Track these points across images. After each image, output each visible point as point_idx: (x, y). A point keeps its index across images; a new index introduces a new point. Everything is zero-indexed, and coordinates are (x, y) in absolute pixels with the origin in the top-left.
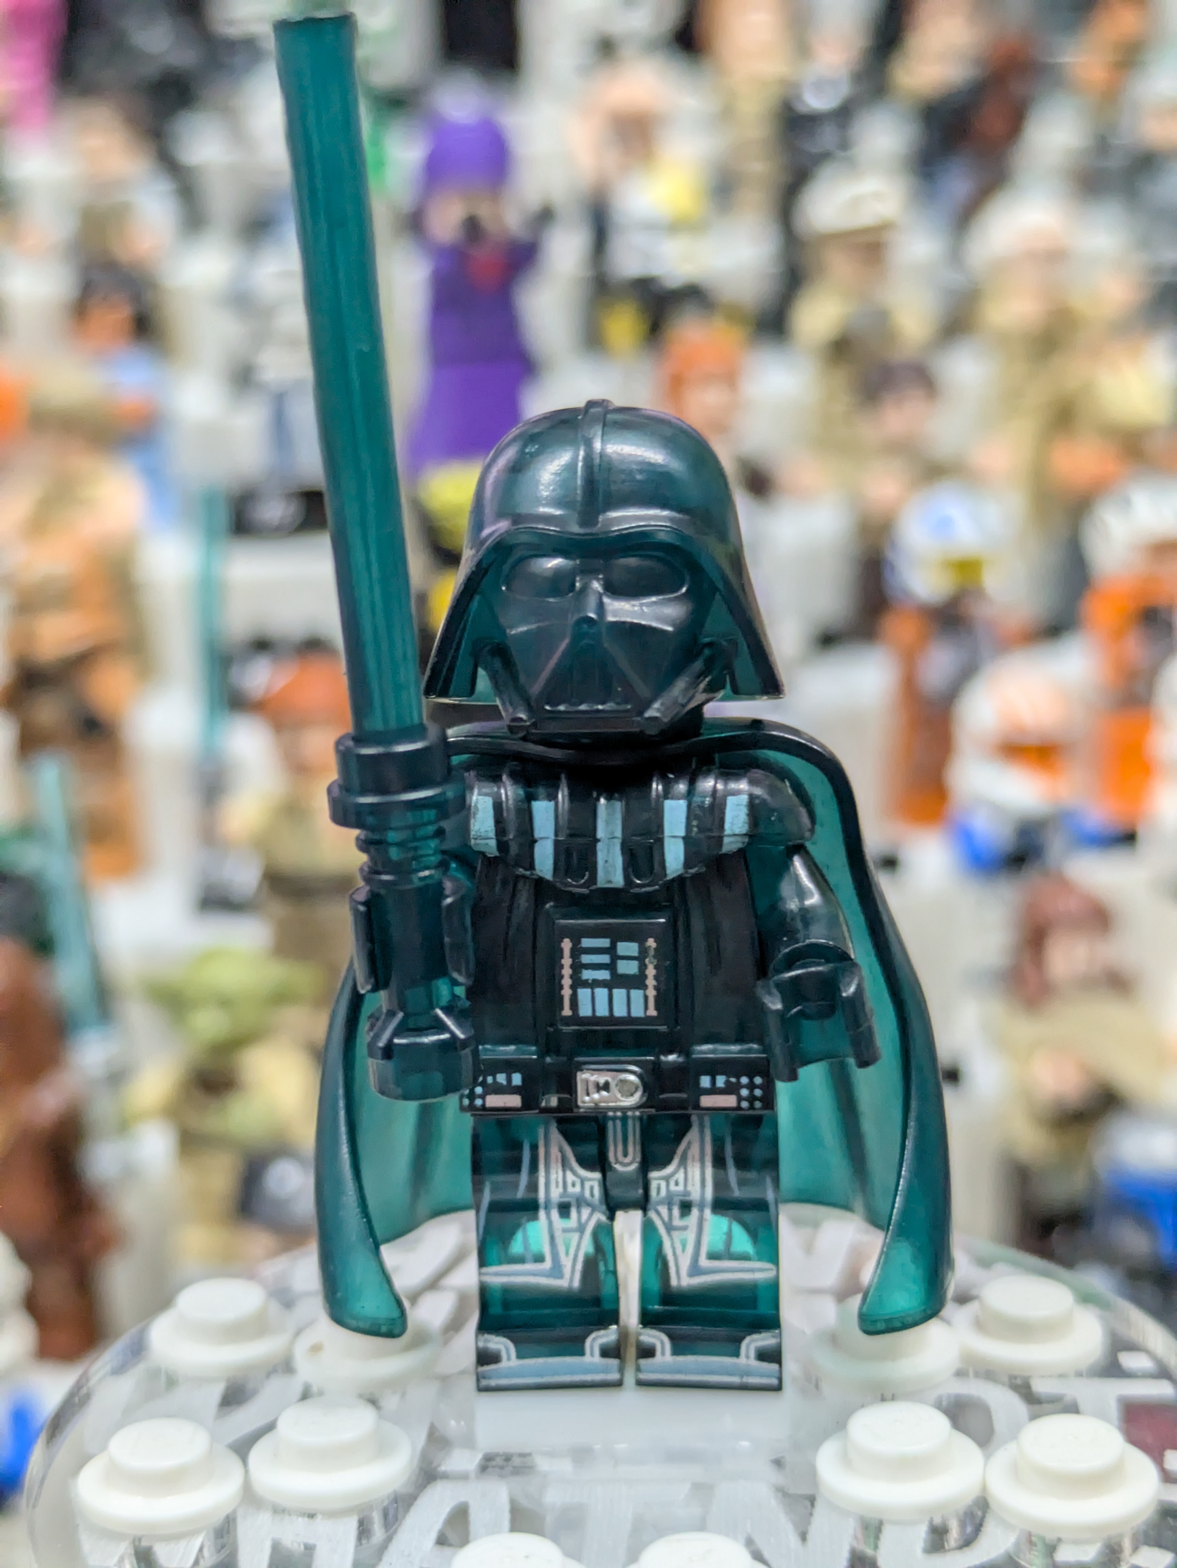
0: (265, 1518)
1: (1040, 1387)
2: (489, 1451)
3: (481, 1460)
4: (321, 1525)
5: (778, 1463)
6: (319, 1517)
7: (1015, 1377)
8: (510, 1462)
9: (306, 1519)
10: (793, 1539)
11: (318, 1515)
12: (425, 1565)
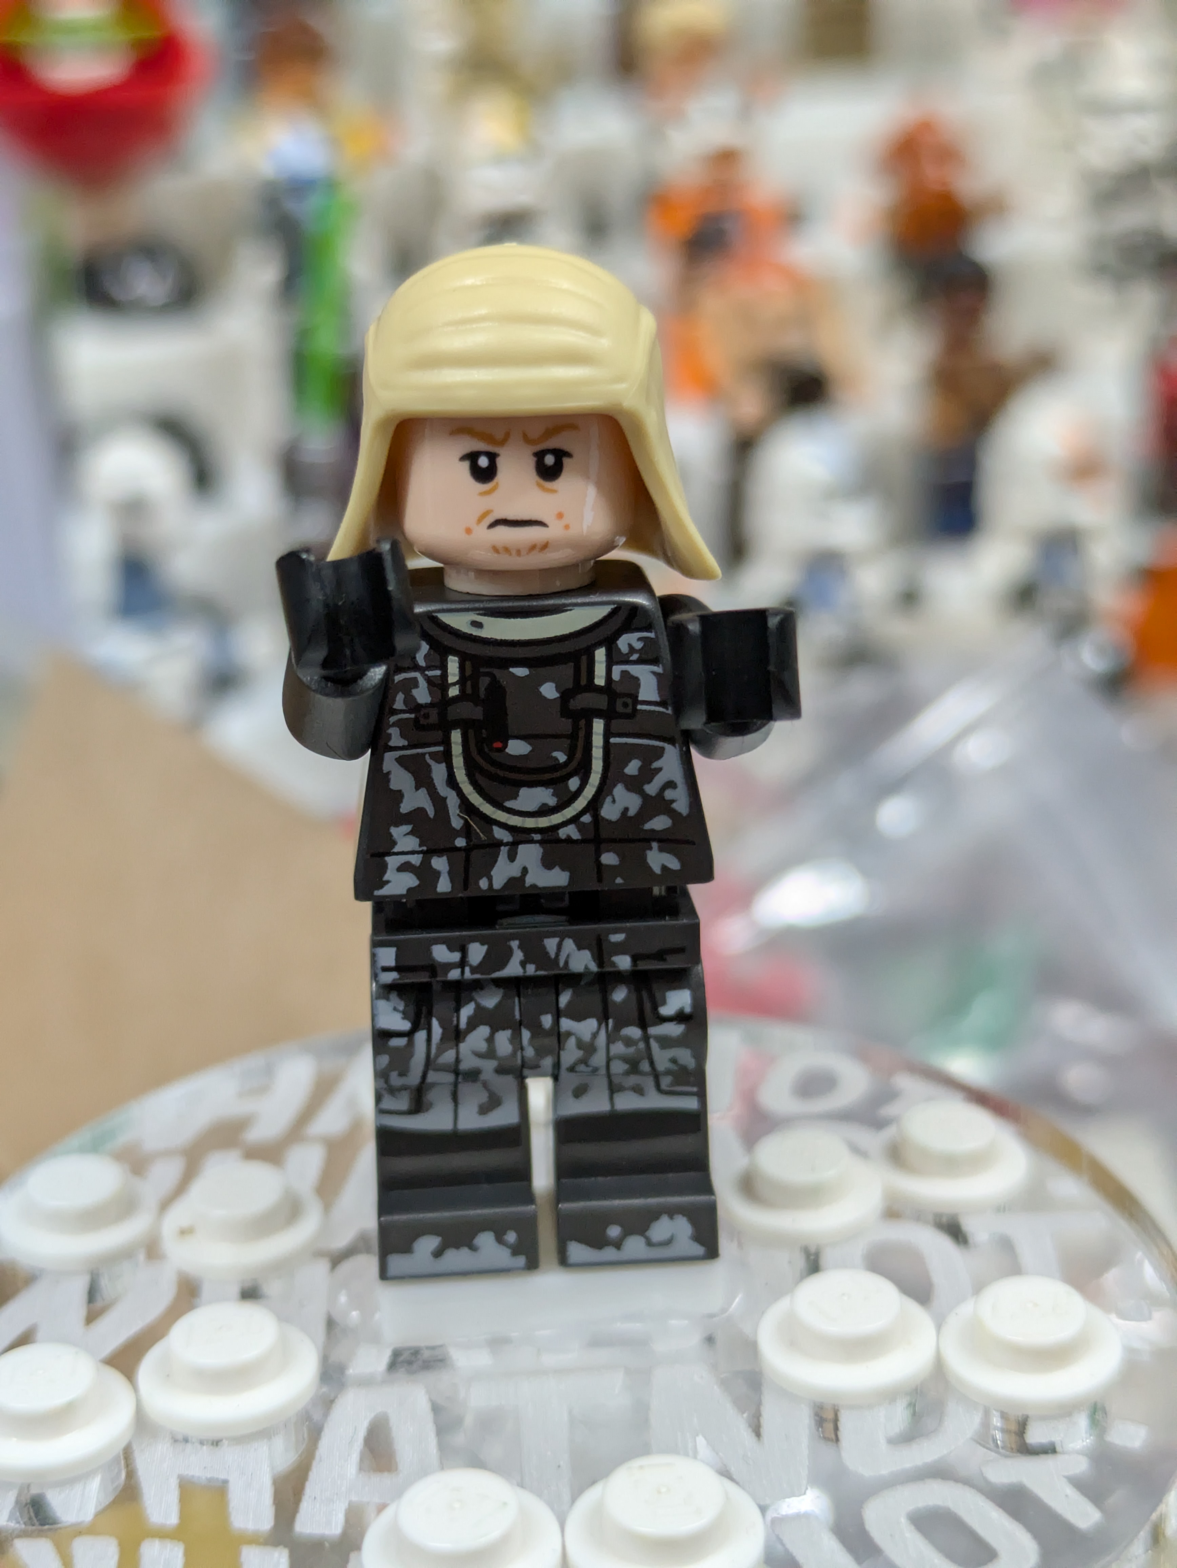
2: (398, 1345)
3: (389, 1358)
4: (230, 1455)
5: (710, 1340)
7: (940, 1214)
8: (419, 1356)
9: (211, 1448)
10: (746, 1435)
11: (224, 1441)
12: (354, 1498)
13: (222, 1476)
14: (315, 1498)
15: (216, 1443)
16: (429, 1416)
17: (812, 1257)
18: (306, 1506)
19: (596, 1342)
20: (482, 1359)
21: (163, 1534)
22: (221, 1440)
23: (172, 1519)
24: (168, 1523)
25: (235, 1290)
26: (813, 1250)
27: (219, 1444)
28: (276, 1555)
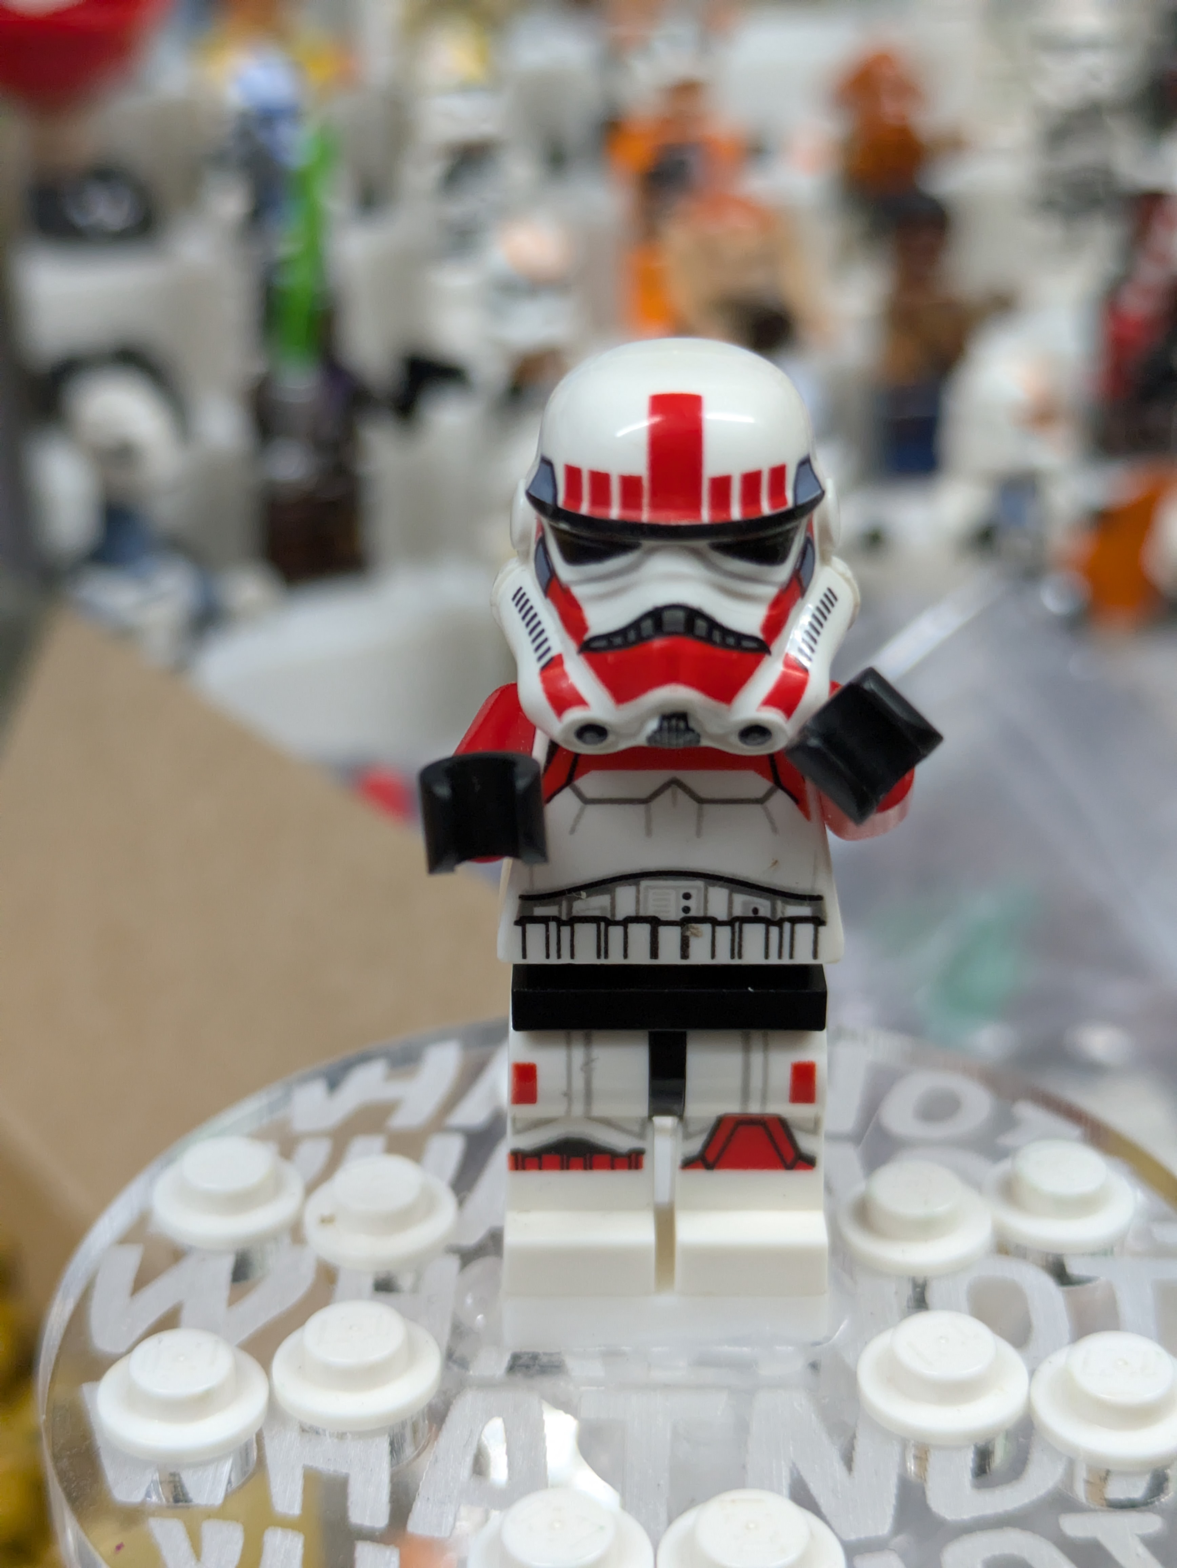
0: (292, 1436)
1: (1075, 1268)
2: (517, 1350)
3: (509, 1361)
4: (352, 1448)
5: (814, 1366)
6: (349, 1436)
7: (1048, 1254)
8: (537, 1362)
9: (336, 1440)
10: (838, 1467)
11: (348, 1434)
13: (344, 1470)
14: (428, 1499)
17: (918, 1289)
18: (420, 1507)
19: (703, 1362)
20: (596, 1369)
21: (286, 1524)
23: (296, 1510)
24: (291, 1512)
25: (368, 1283)
26: (920, 1281)
27: (344, 1437)
28: (388, 1553)
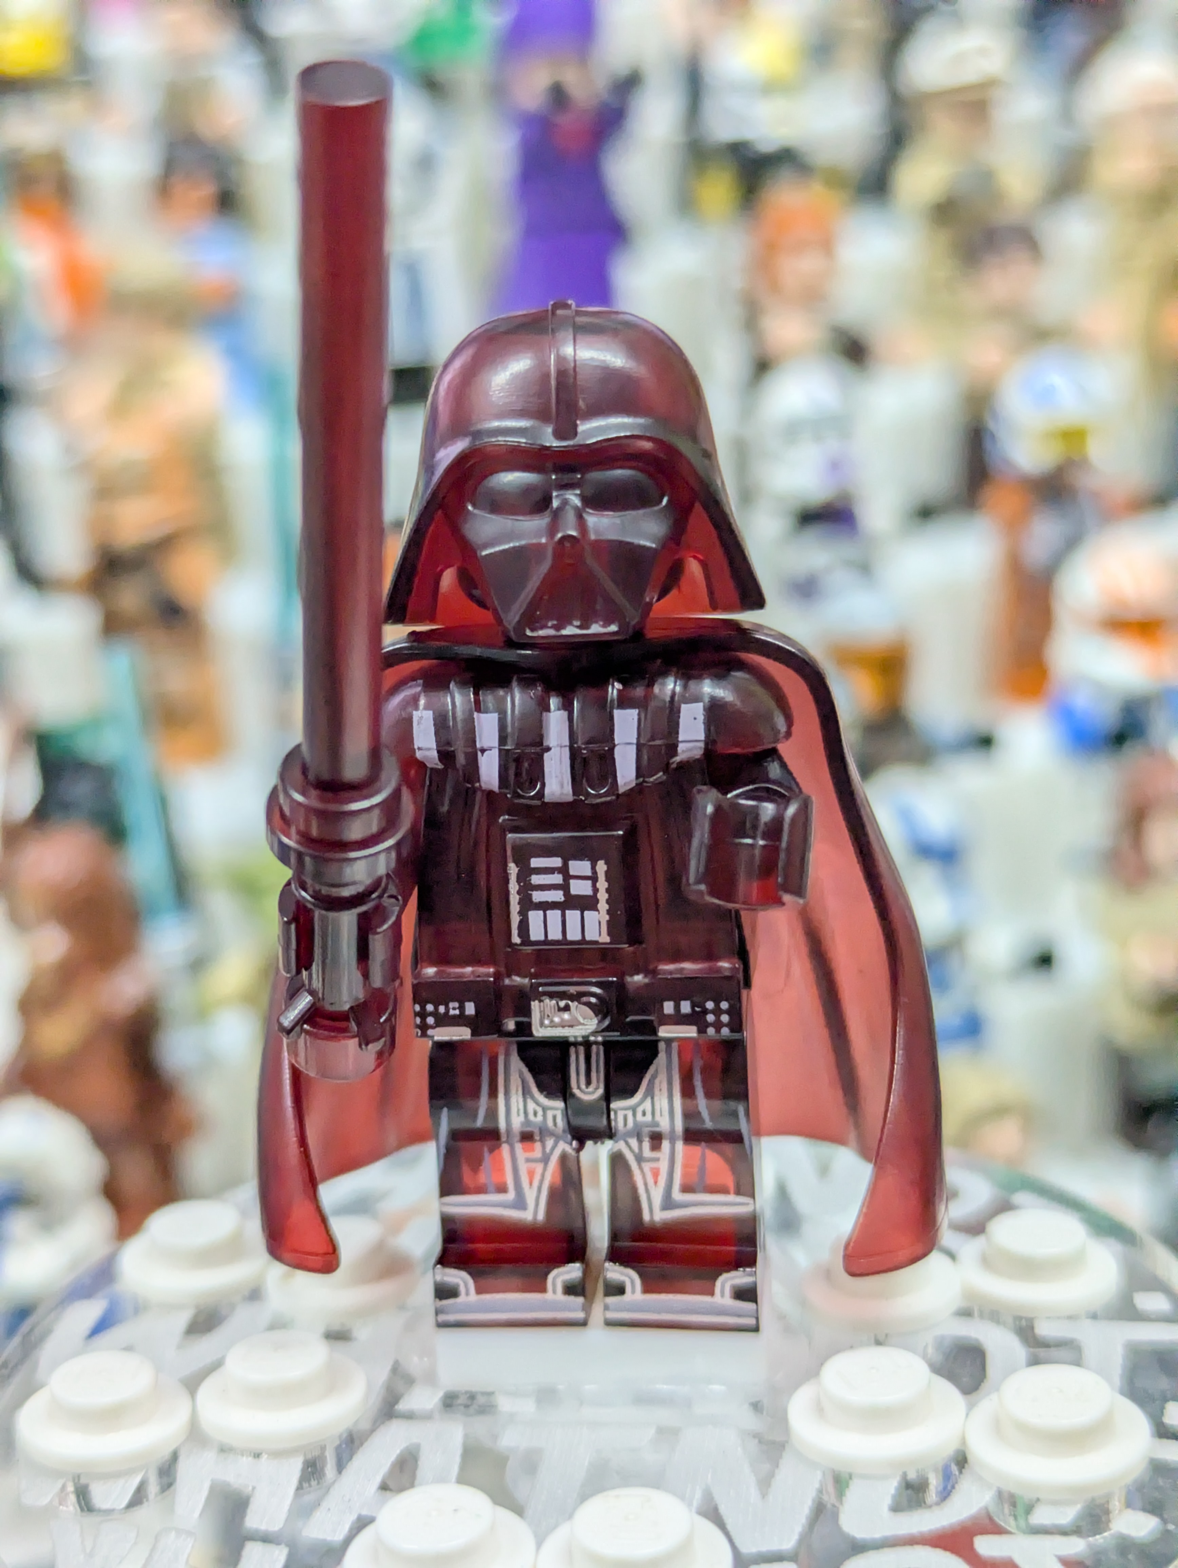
2: (452, 1388)
3: (442, 1398)
4: (266, 1466)
5: (757, 1406)
6: (265, 1456)
7: (1020, 1317)
8: (475, 1401)
10: (754, 1492)
11: (263, 1454)
12: (365, 1512)
13: (251, 1483)
14: (329, 1509)
15: (257, 1456)
16: (459, 1452)
18: (319, 1515)
19: (638, 1400)
20: (527, 1407)
22: (261, 1454)
25: (321, 1332)
26: (881, 1338)
27: (260, 1456)
28: (277, 1552)
